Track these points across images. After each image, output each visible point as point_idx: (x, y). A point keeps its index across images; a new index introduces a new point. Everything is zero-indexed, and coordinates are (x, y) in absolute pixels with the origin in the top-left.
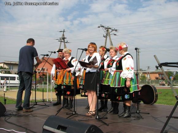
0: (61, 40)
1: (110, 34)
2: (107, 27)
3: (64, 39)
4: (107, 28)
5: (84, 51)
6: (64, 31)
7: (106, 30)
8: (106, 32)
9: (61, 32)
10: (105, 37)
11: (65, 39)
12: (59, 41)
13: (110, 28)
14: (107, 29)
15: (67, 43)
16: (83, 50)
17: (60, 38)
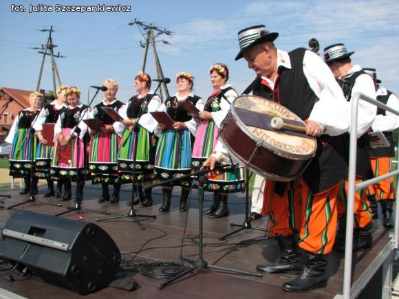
0: (44, 51)
1: (156, 40)
2: (149, 25)
3: (51, 47)
4: (149, 27)
5: (100, 91)
6: (51, 31)
7: (147, 30)
8: (146, 36)
9: (45, 30)
10: (144, 47)
11: (54, 49)
12: (39, 52)
13: (155, 28)
14: (150, 29)
15: (58, 57)
16: (99, 88)
17: (43, 46)
